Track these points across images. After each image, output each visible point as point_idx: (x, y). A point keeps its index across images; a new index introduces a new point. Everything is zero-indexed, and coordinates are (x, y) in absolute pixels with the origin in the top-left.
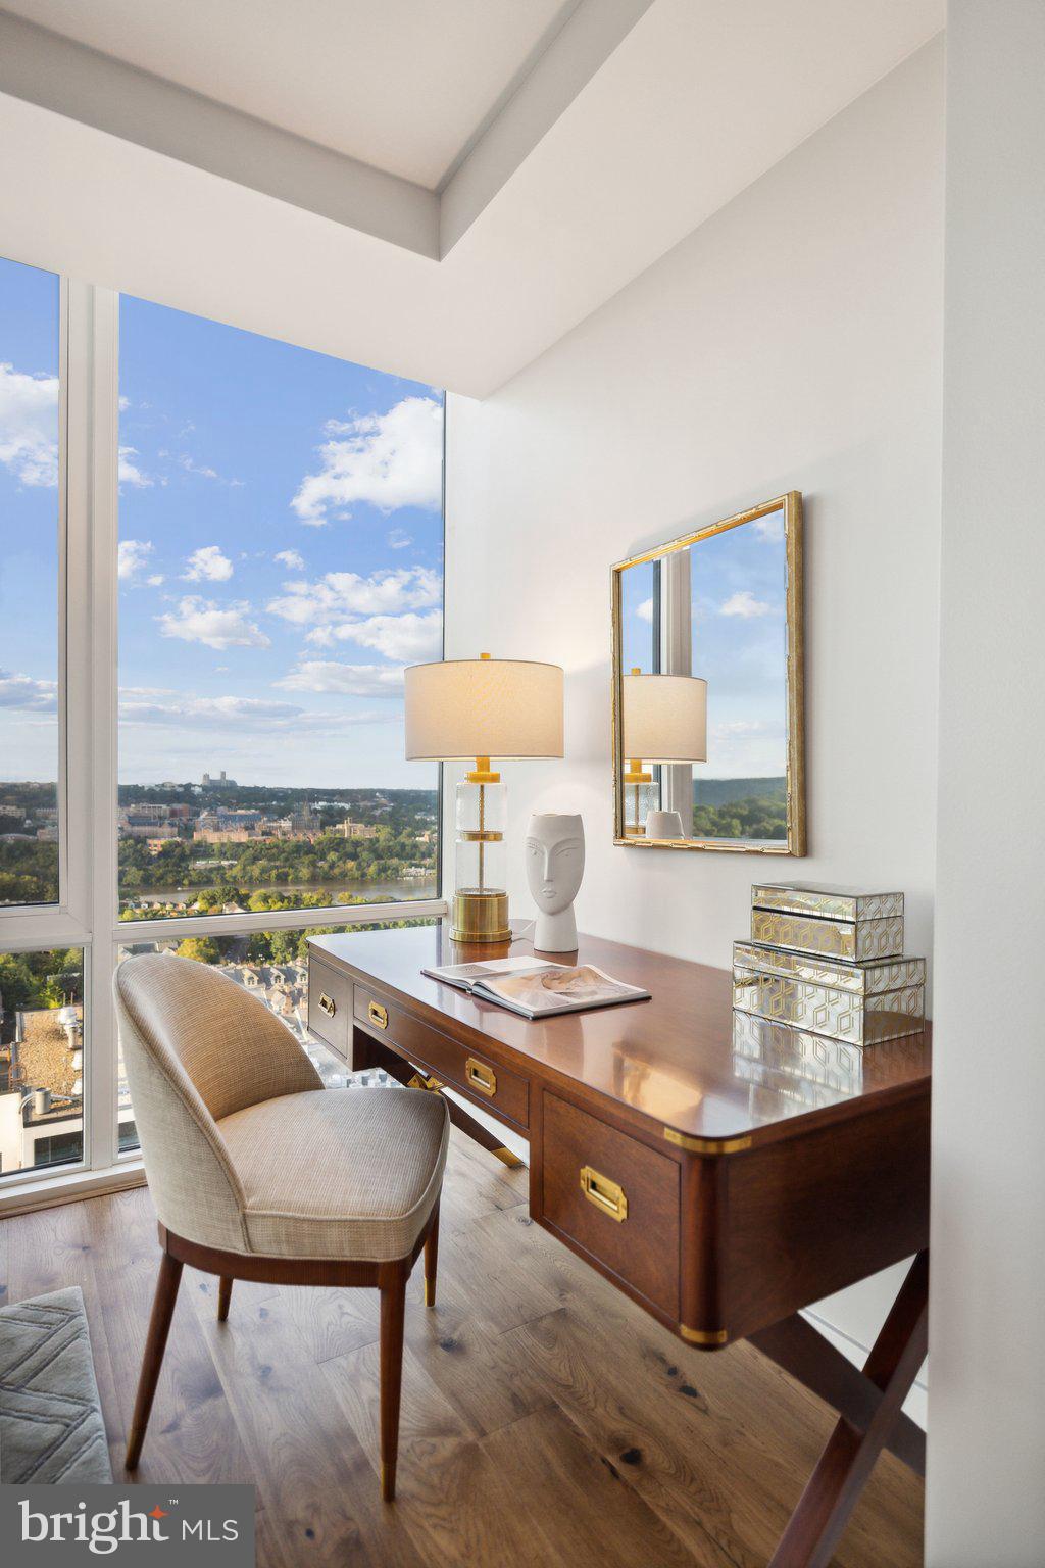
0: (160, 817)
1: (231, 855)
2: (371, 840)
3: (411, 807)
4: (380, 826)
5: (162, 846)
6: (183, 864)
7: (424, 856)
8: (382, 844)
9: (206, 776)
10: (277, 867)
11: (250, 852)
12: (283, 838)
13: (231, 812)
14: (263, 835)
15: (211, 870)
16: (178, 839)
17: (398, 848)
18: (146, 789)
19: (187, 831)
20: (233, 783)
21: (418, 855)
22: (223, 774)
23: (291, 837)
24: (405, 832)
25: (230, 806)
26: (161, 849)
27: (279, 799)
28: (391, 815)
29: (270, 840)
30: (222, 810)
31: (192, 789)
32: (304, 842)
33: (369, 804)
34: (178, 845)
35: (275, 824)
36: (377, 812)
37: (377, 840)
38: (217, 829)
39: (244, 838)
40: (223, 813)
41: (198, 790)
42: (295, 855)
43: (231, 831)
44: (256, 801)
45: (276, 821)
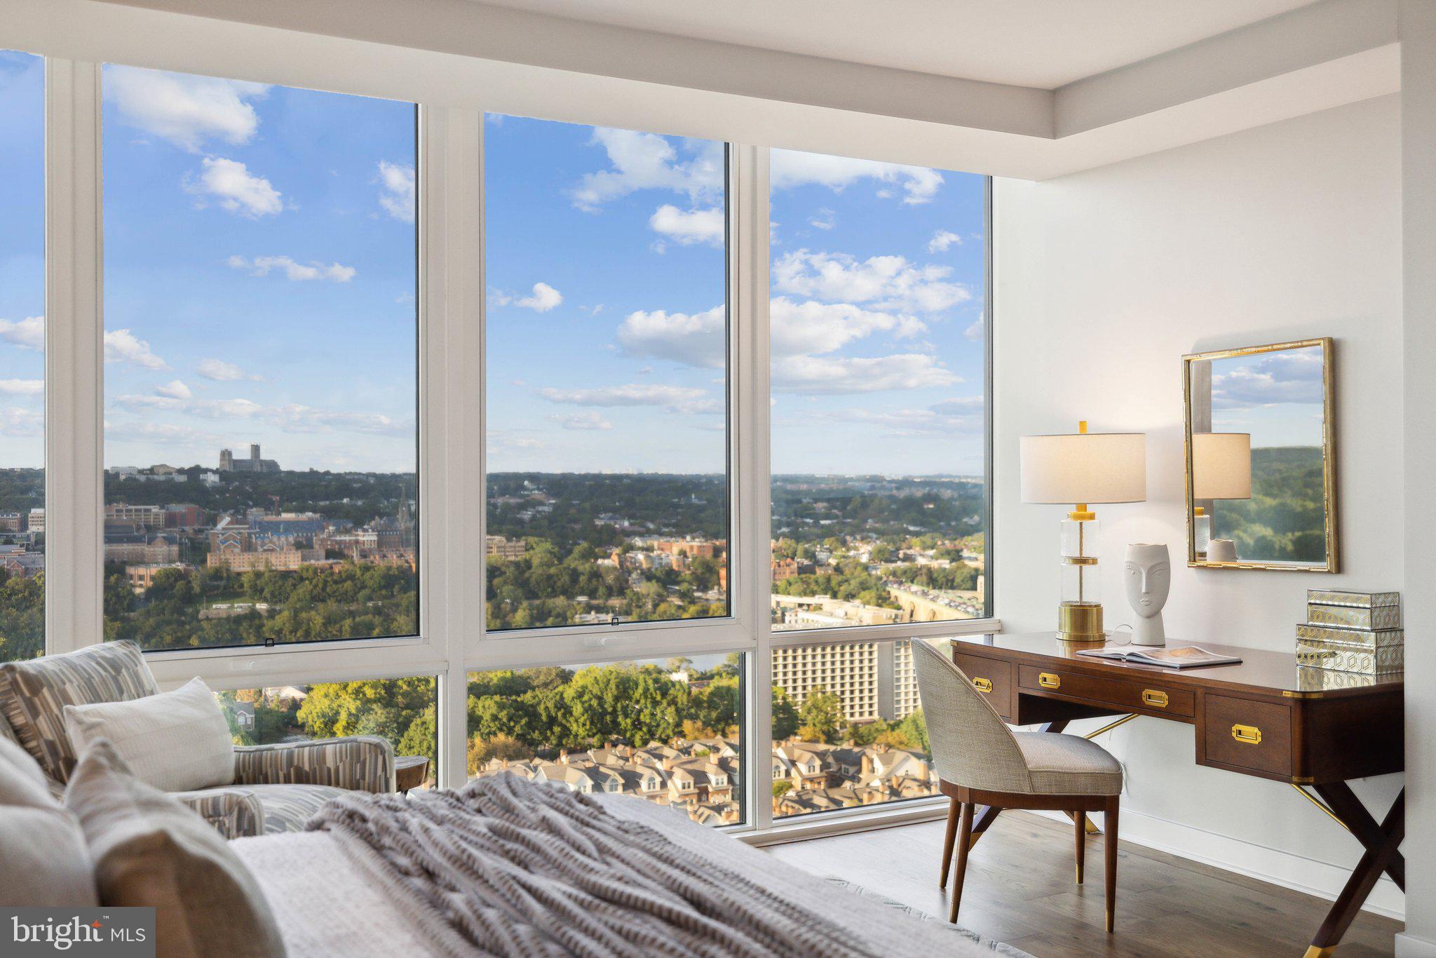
0: (149, 528)
1: (272, 594)
2: (517, 564)
3: (587, 505)
4: (532, 540)
5: (152, 578)
6: (189, 611)
7: (610, 593)
8: (536, 572)
9: (226, 454)
10: (352, 614)
11: (304, 589)
12: (363, 561)
13: (272, 518)
14: (327, 557)
15: (238, 619)
16: (180, 566)
17: (566, 579)
18: (122, 477)
19: (196, 550)
20: (273, 465)
21: (601, 590)
22: (256, 449)
23: (376, 559)
24: (577, 550)
25: (268, 506)
26: (150, 584)
27: (353, 494)
28: (552, 519)
29: (339, 567)
30: (255, 513)
31: (202, 476)
32: (399, 568)
33: (513, 501)
34: (179, 576)
35: (348, 538)
36: (527, 515)
37: (528, 564)
38: (248, 547)
39: (293, 562)
40: (259, 519)
41: (212, 479)
42: (384, 592)
43: (272, 550)
44: (315, 498)
45: (347, 532)
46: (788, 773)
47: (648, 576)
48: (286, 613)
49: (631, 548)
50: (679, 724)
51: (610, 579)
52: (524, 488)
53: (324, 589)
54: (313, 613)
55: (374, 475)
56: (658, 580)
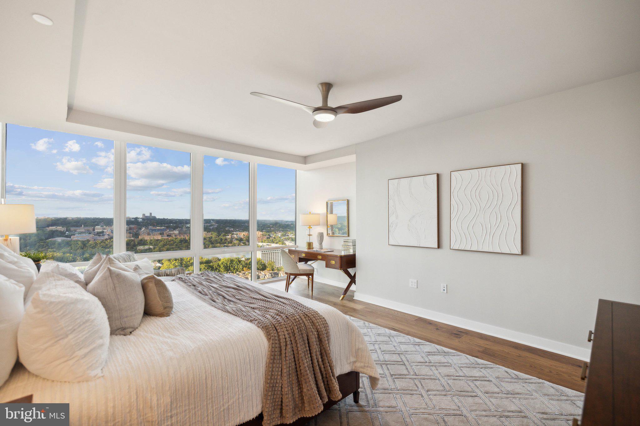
1: (155, 244)
2: (209, 237)
3: (224, 226)
4: (212, 232)
6: (135, 248)
7: (229, 243)
8: (213, 239)
9: (144, 215)
11: (162, 243)
12: (175, 237)
13: (155, 228)
14: (167, 236)
15: (146, 250)
16: (132, 238)
17: (219, 240)
19: (137, 235)
20: (155, 217)
21: (227, 242)
22: (151, 214)
23: (178, 237)
24: (222, 234)
25: (154, 226)
27: (173, 223)
28: (217, 228)
29: (170, 238)
30: (150, 227)
31: (138, 219)
32: (183, 239)
34: (132, 240)
35: (172, 232)
36: (211, 227)
37: (212, 237)
38: (149, 234)
39: (159, 237)
40: (151, 228)
41: (140, 220)
42: (180, 243)
43: (154, 235)
44: (164, 224)
45: (172, 231)
46: (264, 277)
47: (237, 240)
48: (158, 248)
49: (233, 234)
50: (243, 269)
51: (229, 240)
52: (211, 222)
53: (166, 243)
54: (164, 248)
55: (178, 219)
56: (239, 240)
